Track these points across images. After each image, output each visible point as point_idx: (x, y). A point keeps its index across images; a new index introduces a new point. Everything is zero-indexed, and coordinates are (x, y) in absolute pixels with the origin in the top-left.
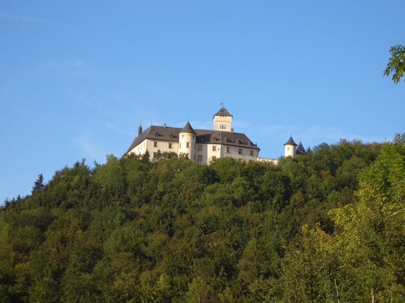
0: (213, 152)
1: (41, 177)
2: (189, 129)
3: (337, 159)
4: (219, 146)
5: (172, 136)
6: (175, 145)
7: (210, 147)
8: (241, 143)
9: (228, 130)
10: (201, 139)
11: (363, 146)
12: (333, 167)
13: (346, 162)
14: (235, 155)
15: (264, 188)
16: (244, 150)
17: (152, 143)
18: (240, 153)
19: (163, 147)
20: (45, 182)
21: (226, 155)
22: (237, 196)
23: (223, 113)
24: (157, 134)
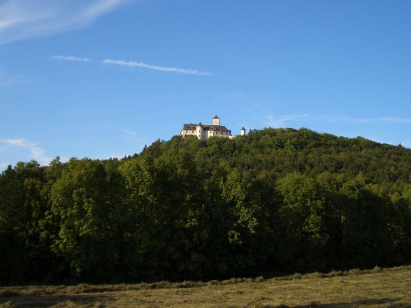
0: (210, 134)
1: (146, 146)
2: (201, 125)
3: (260, 135)
4: (213, 131)
5: (193, 128)
6: (195, 131)
7: (209, 132)
8: (222, 130)
9: (218, 125)
10: (205, 129)
11: (273, 129)
12: (258, 139)
13: (263, 137)
14: (219, 135)
15: (224, 149)
16: (224, 133)
17: (185, 131)
18: (222, 134)
19: (190, 133)
20: (147, 147)
21: (216, 135)
22: (210, 152)
23: (216, 118)
24: (187, 127)
